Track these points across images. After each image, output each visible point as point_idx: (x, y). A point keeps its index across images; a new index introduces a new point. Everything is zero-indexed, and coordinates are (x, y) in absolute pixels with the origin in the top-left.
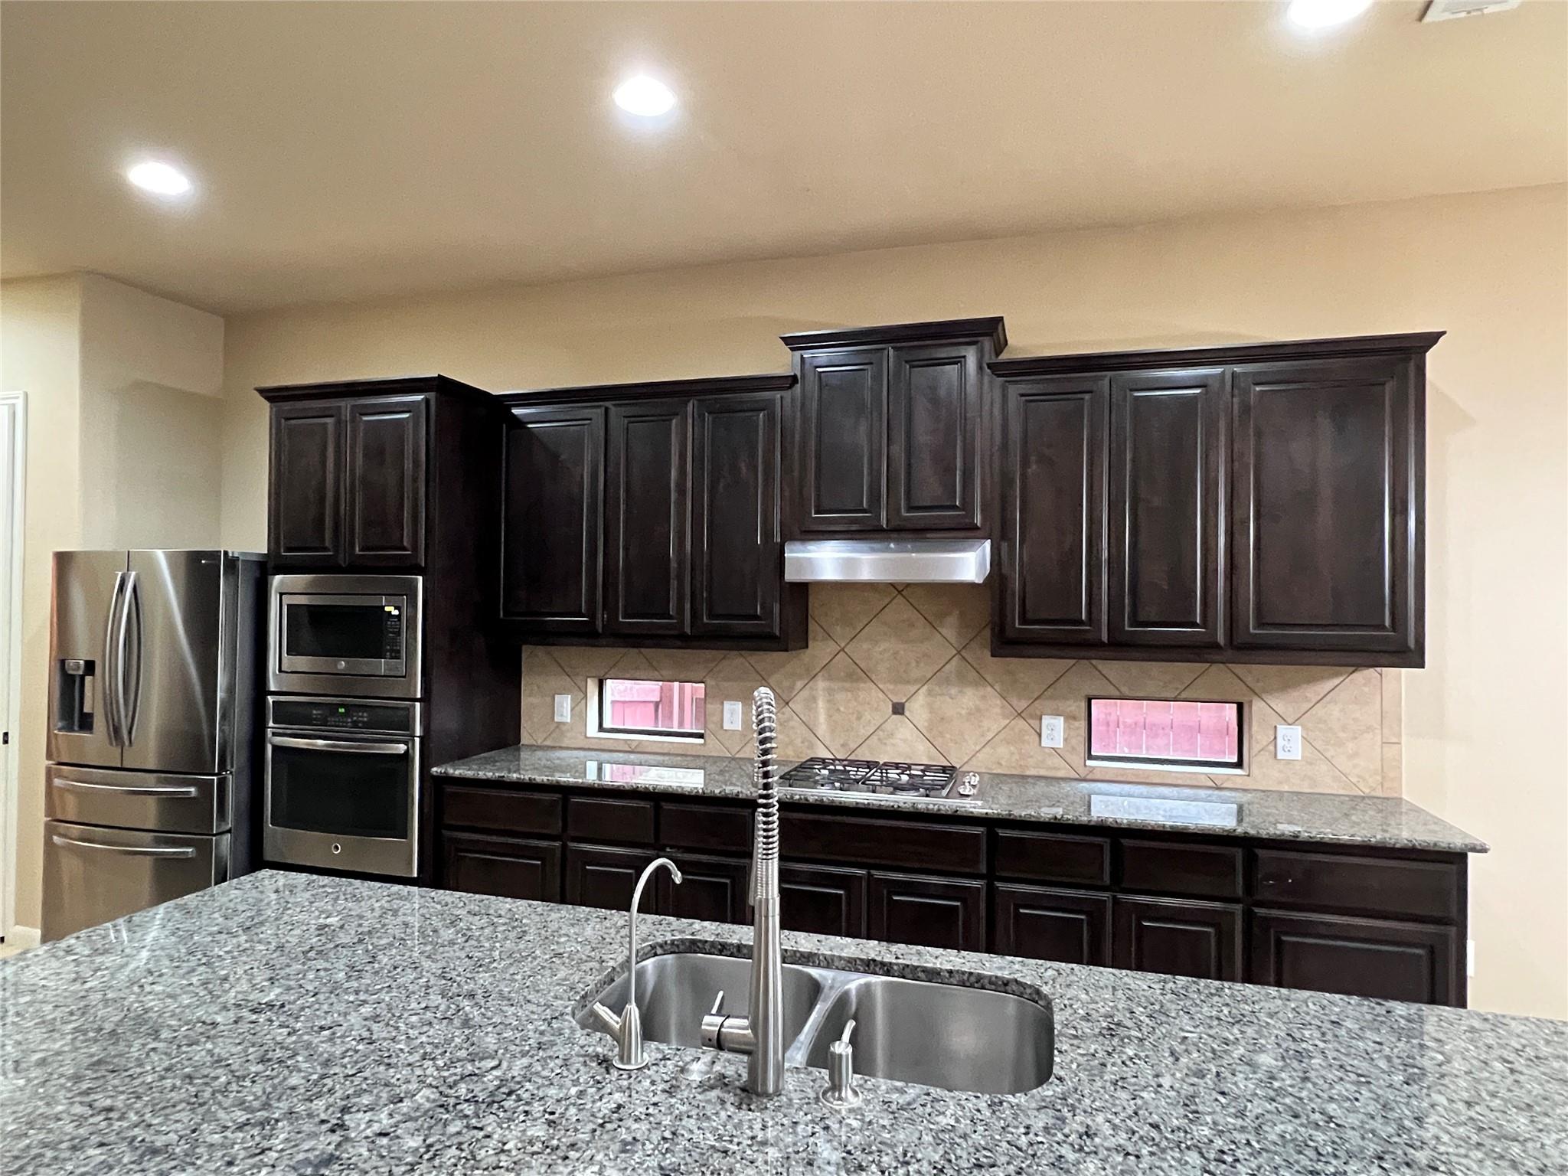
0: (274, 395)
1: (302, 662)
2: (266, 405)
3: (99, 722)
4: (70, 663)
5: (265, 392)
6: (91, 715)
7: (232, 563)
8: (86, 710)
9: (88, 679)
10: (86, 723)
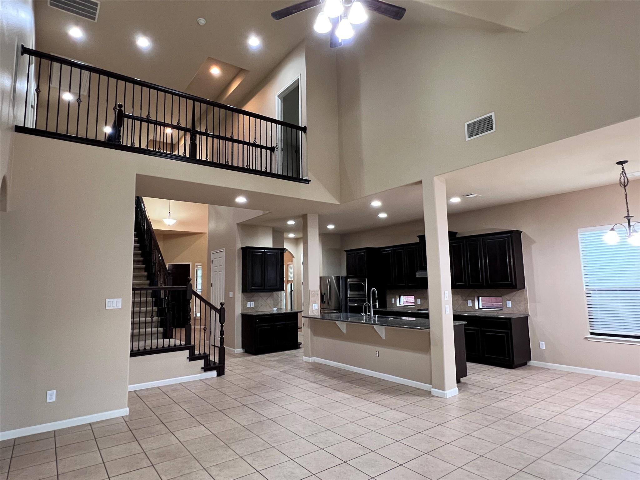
0: (346, 251)
1: (352, 293)
2: (345, 253)
3: (326, 302)
4: (322, 293)
5: (345, 251)
6: (325, 301)
7: (342, 277)
8: (325, 300)
9: (324, 296)
10: (325, 302)
